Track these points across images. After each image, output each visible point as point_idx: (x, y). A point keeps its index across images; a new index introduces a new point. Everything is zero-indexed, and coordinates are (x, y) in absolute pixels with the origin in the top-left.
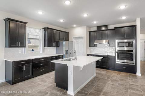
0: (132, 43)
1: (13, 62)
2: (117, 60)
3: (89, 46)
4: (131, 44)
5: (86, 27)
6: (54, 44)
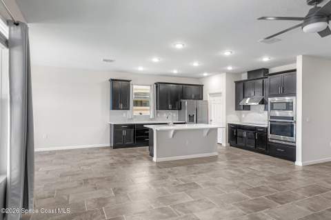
0: (292, 103)
1: (115, 125)
2: (270, 136)
3: (236, 110)
4: (291, 105)
5: (224, 74)
6: (170, 106)
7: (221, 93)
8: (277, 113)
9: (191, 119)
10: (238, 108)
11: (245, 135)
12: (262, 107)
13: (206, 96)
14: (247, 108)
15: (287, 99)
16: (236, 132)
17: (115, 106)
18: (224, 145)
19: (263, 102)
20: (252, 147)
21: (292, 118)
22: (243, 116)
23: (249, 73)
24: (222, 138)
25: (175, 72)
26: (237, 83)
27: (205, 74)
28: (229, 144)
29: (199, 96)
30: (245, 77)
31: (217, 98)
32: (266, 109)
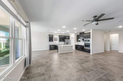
0: (90, 40)
1: (50, 45)
2: (85, 47)
5: (74, 34)
6: (62, 41)
8: (86, 42)
9: (67, 44)
10: (77, 41)
11: (79, 47)
12: (83, 41)
13: (70, 38)
14: (79, 41)
15: (88, 39)
16: (77, 47)
17: (50, 41)
19: (83, 40)
20: (81, 50)
21: (90, 43)
22: (79, 43)
23: (80, 33)
24: (74, 48)
25: (63, 33)
26: (77, 35)
27: (70, 34)
29: (69, 38)
30: (79, 34)
31: (73, 39)
32: (84, 41)
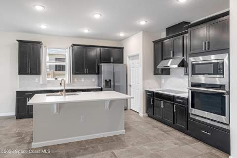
1: (16, 92)
3: (154, 74)
4: (221, 66)
6: (86, 71)
7: (138, 55)
9: (109, 85)
10: (156, 72)
11: (162, 106)
12: (183, 70)
15: (213, 58)
16: (153, 101)
17: (22, 71)
18: (141, 115)
20: (171, 121)
22: (163, 81)
25: (86, 31)
26: (155, 42)
27: (122, 35)
28: (146, 115)
29: (120, 60)
30: (163, 35)
31: (135, 61)
32: (186, 73)
